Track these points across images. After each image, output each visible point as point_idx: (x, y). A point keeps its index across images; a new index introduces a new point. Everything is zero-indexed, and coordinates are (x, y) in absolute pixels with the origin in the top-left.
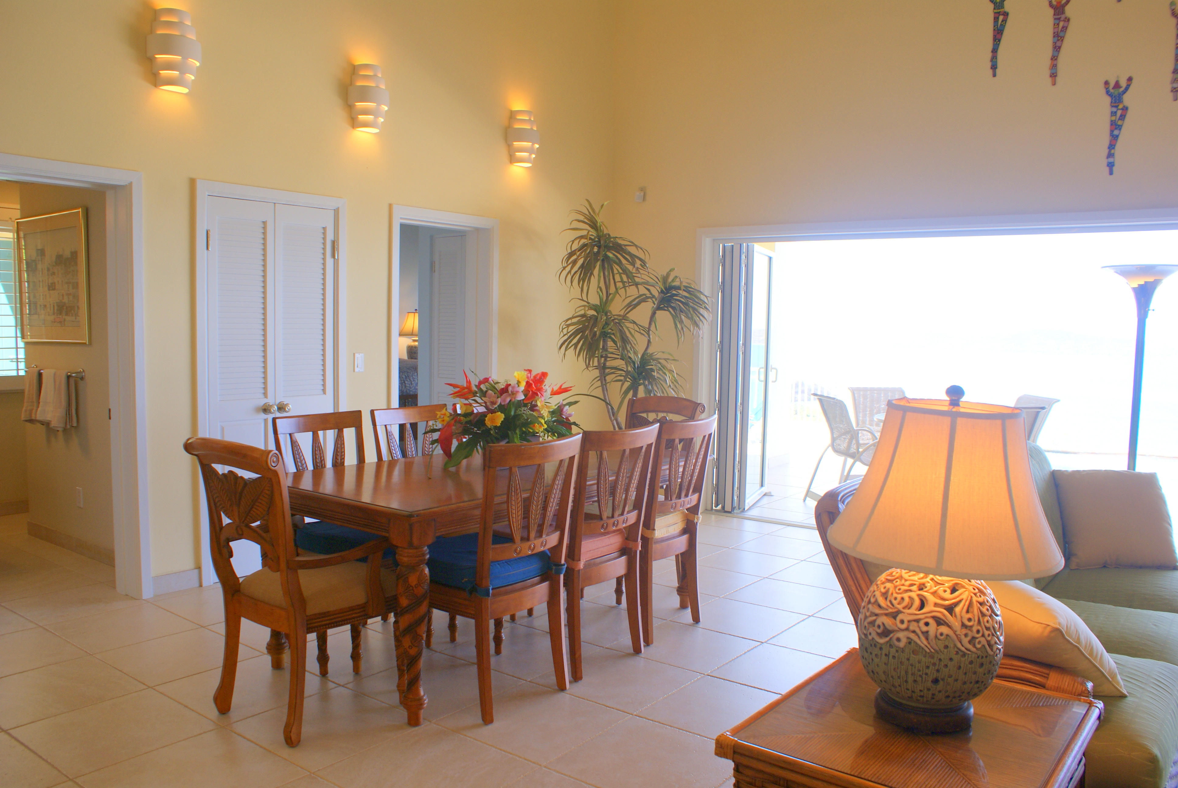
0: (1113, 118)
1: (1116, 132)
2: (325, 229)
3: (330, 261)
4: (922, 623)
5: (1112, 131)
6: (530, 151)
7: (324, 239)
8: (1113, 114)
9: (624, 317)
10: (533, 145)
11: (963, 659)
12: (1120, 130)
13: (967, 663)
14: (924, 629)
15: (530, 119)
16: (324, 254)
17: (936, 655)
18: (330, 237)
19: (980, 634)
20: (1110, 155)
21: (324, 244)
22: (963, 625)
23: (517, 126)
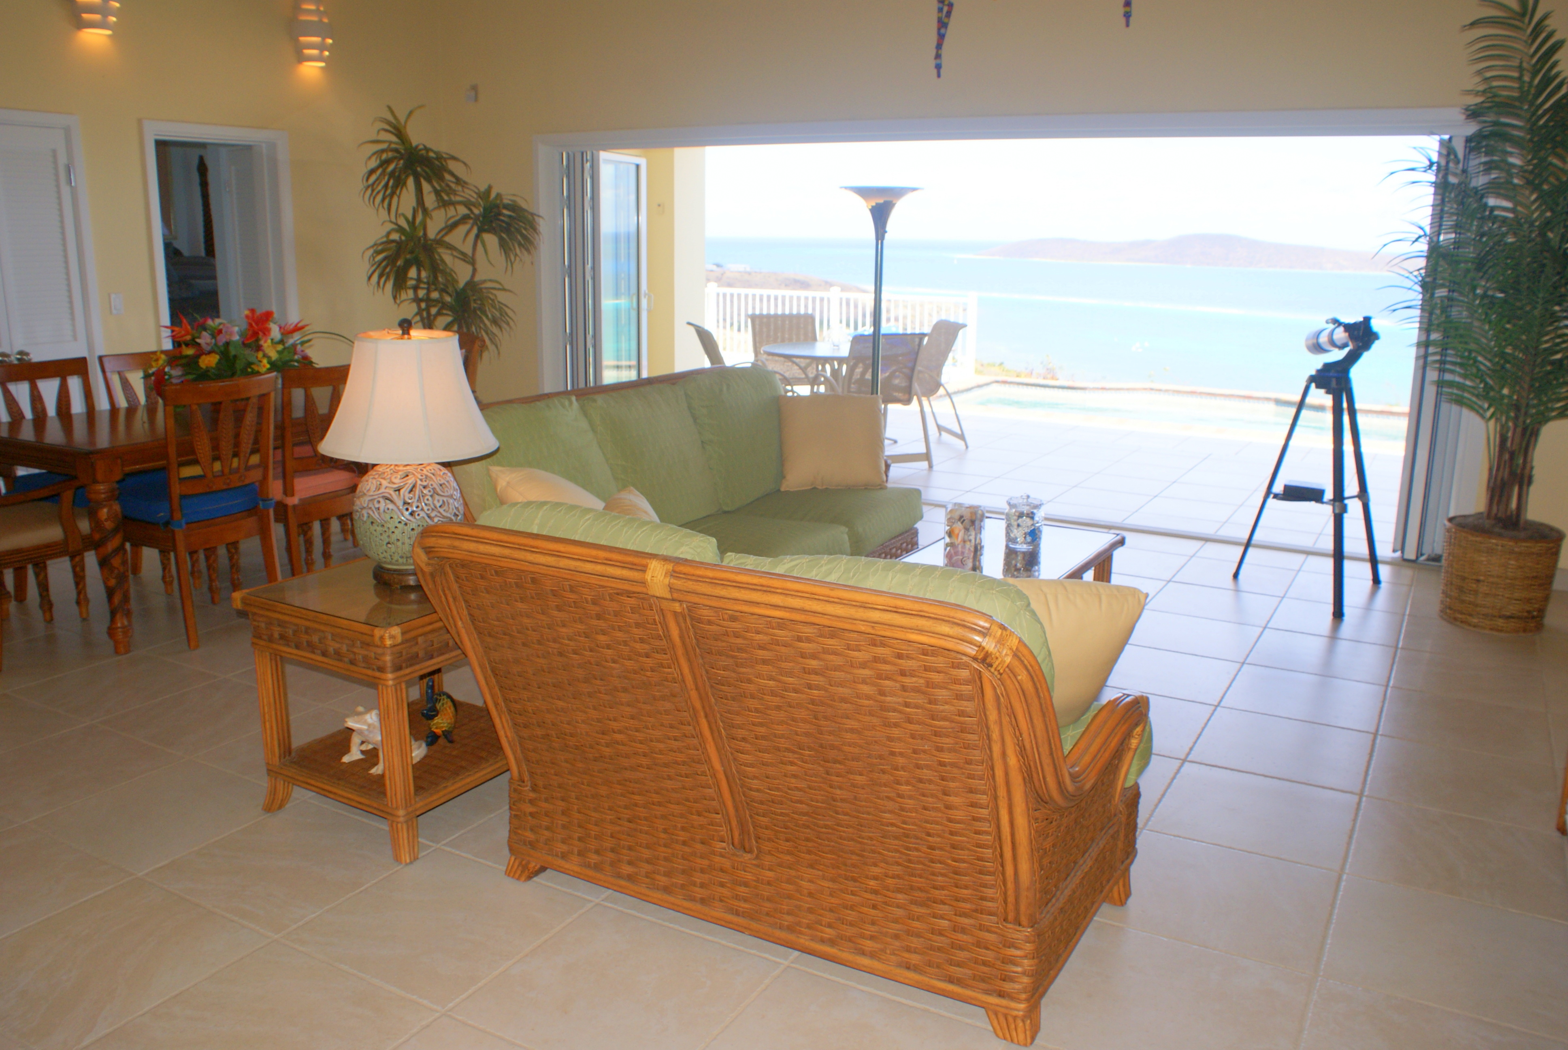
0: (940, 15)
1: (943, 31)
2: (54, 152)
3: (65, 190)
4: (375, 502)
5: (939, 29)
6: (322, 47)
7: (55, 162)
8: (940, 10)
9: (440, 242)
10: (324, 39)
11: (406, 527)
12: (946, 28)
13: (410, 530)
14: (377, 506)
15: (318, 9)
16: (57, 180)
17: (385, 525)
18: (62, 160)
19: (420, 509)
20: (938, 56)
21: (56, 168)
22: (405, 503)
23: (304, 18)
